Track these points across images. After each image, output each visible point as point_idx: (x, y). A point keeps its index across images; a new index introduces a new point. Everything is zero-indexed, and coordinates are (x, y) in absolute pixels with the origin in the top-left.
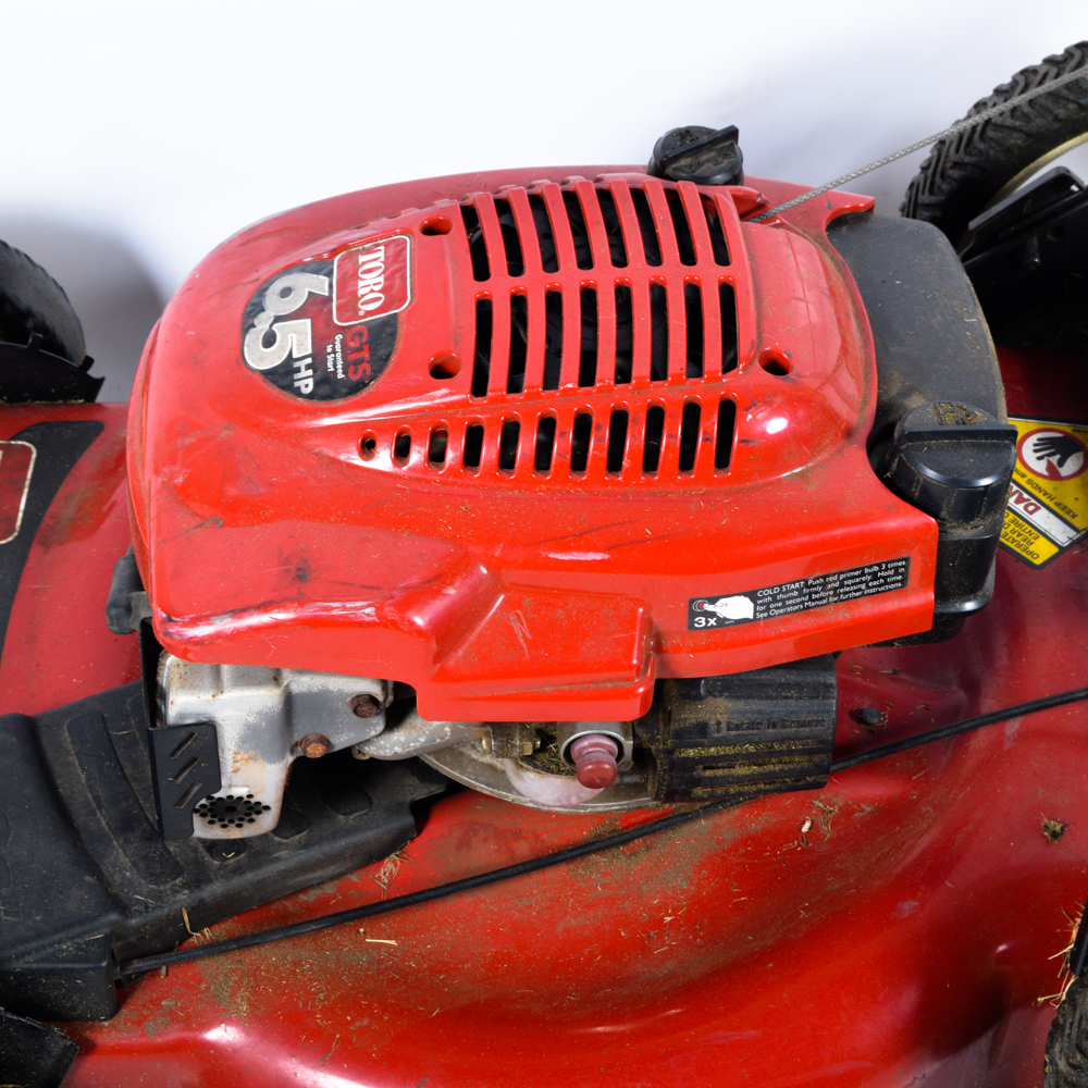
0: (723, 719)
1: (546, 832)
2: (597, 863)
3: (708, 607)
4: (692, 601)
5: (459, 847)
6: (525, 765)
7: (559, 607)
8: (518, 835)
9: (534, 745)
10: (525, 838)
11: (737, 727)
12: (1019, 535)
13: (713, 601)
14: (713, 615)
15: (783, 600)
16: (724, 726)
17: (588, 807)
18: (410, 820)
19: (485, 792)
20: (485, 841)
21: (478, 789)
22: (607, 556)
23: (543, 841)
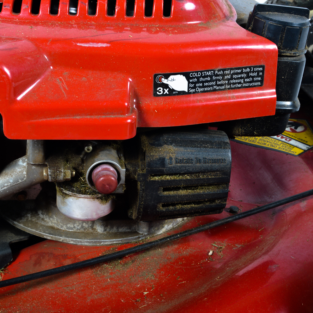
0: (173, 156)
1: (80, 255)
2: (107, 268)
3: (165, 81)
4: (156, 76)
5: (35, 265)
6: (67, 192)
7: (84, 76)
8: (65, 257)
9: (72, 174)
10: (69, 258)
11: (181, 161)
12: (286, 147)
13: (167, 77)
14: (166, 86)
15: (203, 82)
16: (174, 160)
17: (101, 242)
18: (9, 251)
19: (49, 238)
20: (48, 261)
21: (45, 237)
22: (109, 45)
23: (78, 259)
